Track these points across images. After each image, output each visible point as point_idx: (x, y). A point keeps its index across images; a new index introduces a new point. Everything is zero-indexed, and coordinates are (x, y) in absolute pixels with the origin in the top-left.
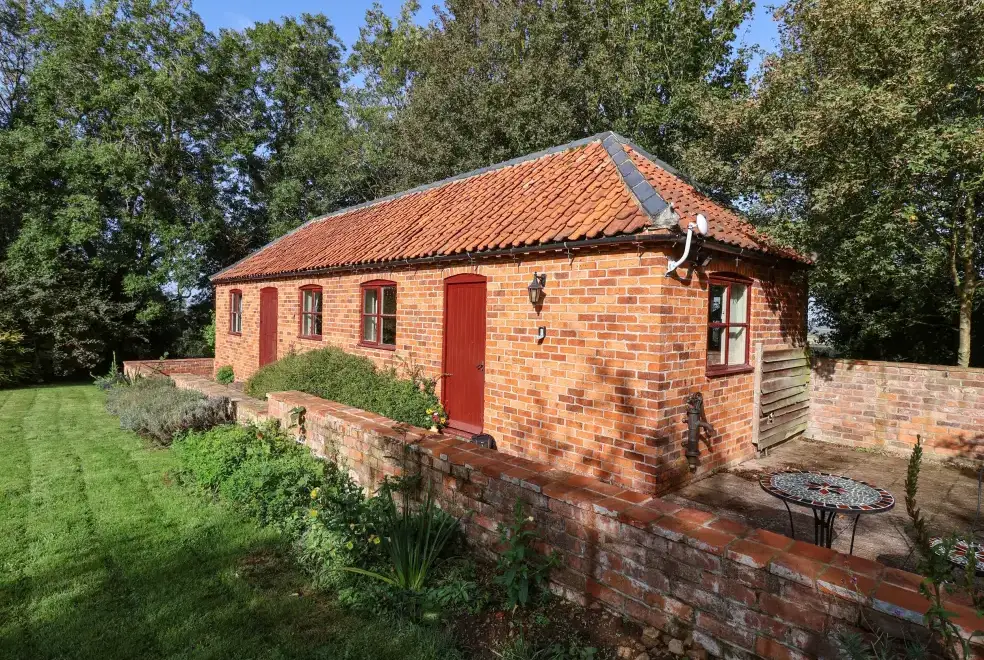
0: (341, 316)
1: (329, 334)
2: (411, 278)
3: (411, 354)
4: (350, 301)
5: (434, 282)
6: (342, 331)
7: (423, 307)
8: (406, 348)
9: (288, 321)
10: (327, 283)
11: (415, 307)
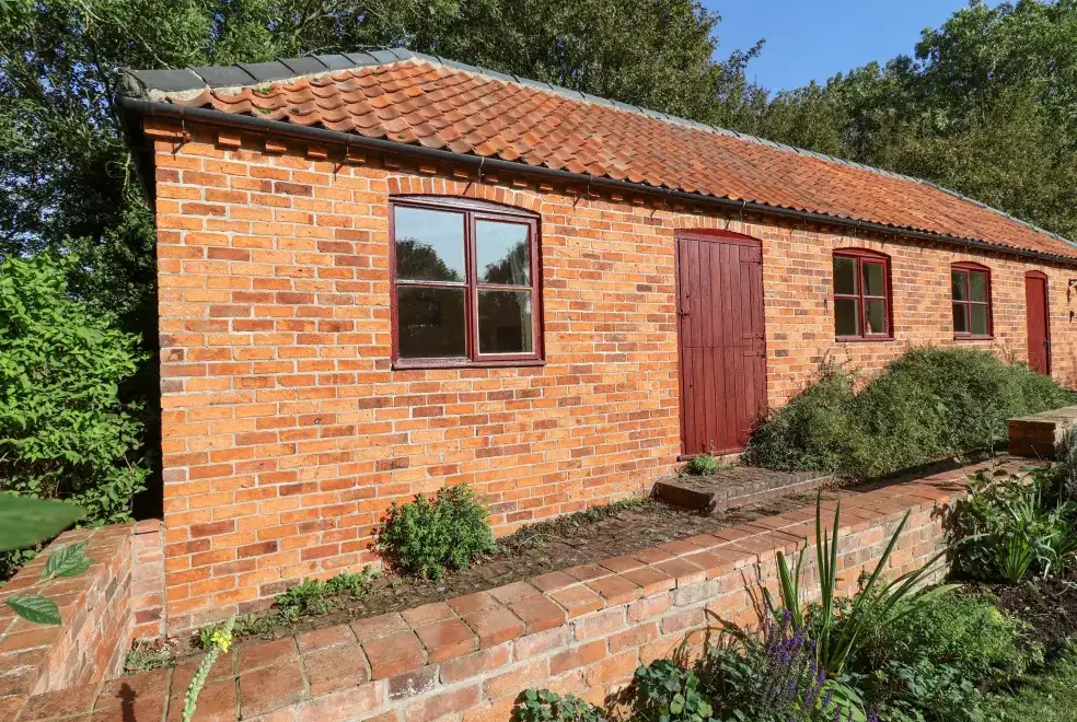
0: (926, 303)
1: (906, 329)
2: (1002, 266)
3: (1006, 340)
4: (939, 284)
5: (1018, 274)
6: (930, 323)
7: (1013, 296)
8: (1002, 335)
9: (804, 312)
10: (901, 253)
11: (1006, 295)
